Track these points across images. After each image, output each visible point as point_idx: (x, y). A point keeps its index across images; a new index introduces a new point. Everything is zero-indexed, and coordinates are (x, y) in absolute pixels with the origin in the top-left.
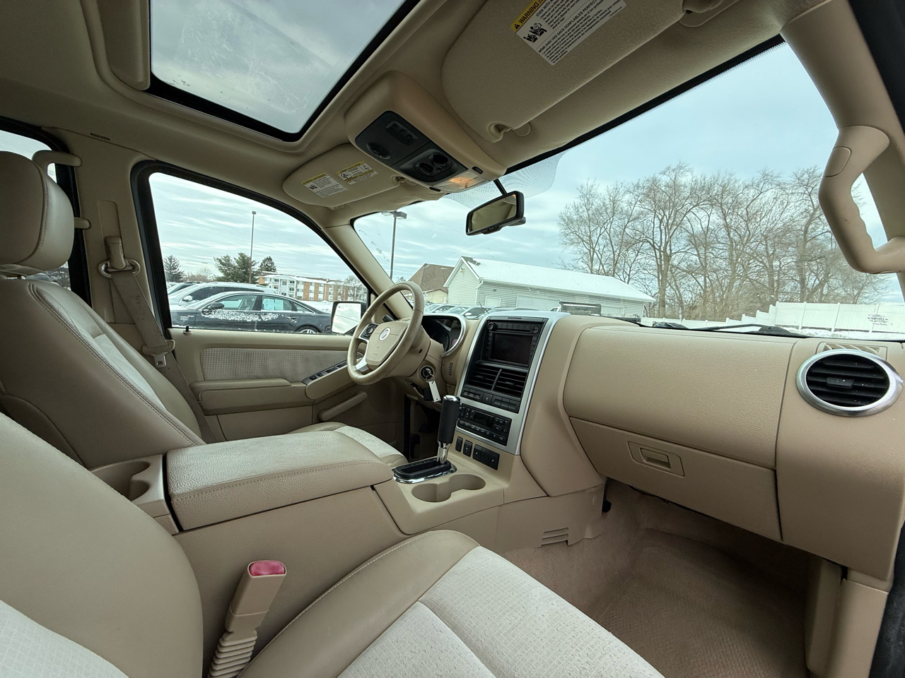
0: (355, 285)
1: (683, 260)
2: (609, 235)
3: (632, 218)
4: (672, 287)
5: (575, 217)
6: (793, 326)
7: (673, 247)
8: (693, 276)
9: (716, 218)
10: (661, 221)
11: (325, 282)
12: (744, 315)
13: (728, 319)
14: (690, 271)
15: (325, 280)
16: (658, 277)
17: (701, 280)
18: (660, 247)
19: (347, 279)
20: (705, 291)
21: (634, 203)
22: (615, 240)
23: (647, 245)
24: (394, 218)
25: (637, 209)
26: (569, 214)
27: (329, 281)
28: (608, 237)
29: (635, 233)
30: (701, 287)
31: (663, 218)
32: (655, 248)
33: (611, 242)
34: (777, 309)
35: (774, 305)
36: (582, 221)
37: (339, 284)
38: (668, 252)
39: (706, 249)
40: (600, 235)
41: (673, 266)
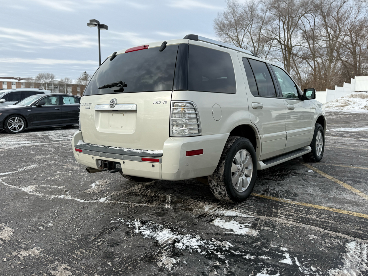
0: (46, 81)
1: (299, 50)
2: (251, 34)
3: (265, 22)
4: (294, 70)
5: (226, 22)
6: (365, 91)
7: (292, 42)
8: (307, 61)
9: (319, 20)
10: (284, 23)
11: (17, 81)
12: (336, 86)
13: (327, 89)
14: (305, 58)
15: (16, 79)
16: (284, 63)
17: (312, 63)
18: (284, 42)
19: (38, 77)
20: (315, 71)
21: (265, 10)
22: (255, 38)
23: (275, 42)
24: (98, 29)
25: (268, 14)
26: (221, 20)
27: (20, 79)
28: (250, 36)
29: (268, 33)
30: (312, 67)
31: (285, 21)
32: (281, 44)
33: (252, 40)
34: (355, 81)
35: (354, 78)
36: (231, 25)
37: (31, 81)
38: (290, 46)
39: (314, 41)
40: (244, 35)
41: (293, 54)
